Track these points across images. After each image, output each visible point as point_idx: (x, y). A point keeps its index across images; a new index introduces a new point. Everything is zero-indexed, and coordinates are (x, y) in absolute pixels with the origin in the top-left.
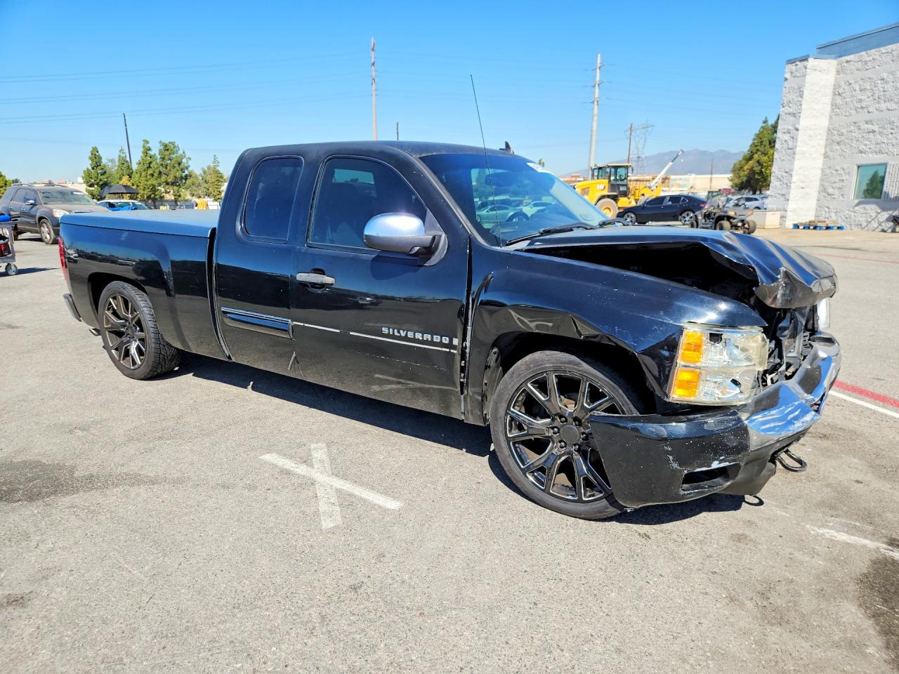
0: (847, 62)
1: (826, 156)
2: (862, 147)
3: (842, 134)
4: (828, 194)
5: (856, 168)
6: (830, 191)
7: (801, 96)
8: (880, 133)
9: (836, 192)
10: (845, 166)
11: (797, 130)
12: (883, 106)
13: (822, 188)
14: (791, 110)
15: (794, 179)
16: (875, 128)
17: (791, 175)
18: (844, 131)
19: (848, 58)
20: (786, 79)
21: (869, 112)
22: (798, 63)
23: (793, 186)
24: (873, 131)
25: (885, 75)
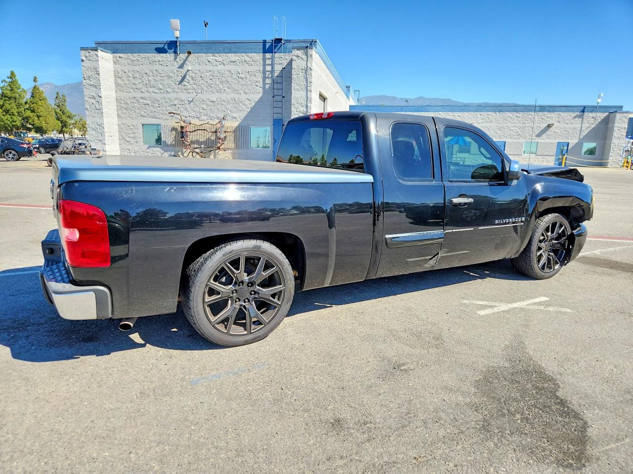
0: (120, 57)
1: (119, 116)
2: (143, 113)
3: (127, 104)
4: (127, 141)
5: (142, 125)
6: (128, 139)
7: (98, 74)
8: (152, 106)
9: (132, 141)
10: (134, 124)
11: (101, 97)
12: (151, 90)
13: (121, 137)
14: (91, 83)
15: (106, 130)
16: (148, 102)
17: (103, 128)
18: (128, 101)
19: (121, 55)
20: (83, 61)
21: (142, 92)
22: (90, 51)
23: (106, 135)
24: (148, 104)
25: (147, 72)
